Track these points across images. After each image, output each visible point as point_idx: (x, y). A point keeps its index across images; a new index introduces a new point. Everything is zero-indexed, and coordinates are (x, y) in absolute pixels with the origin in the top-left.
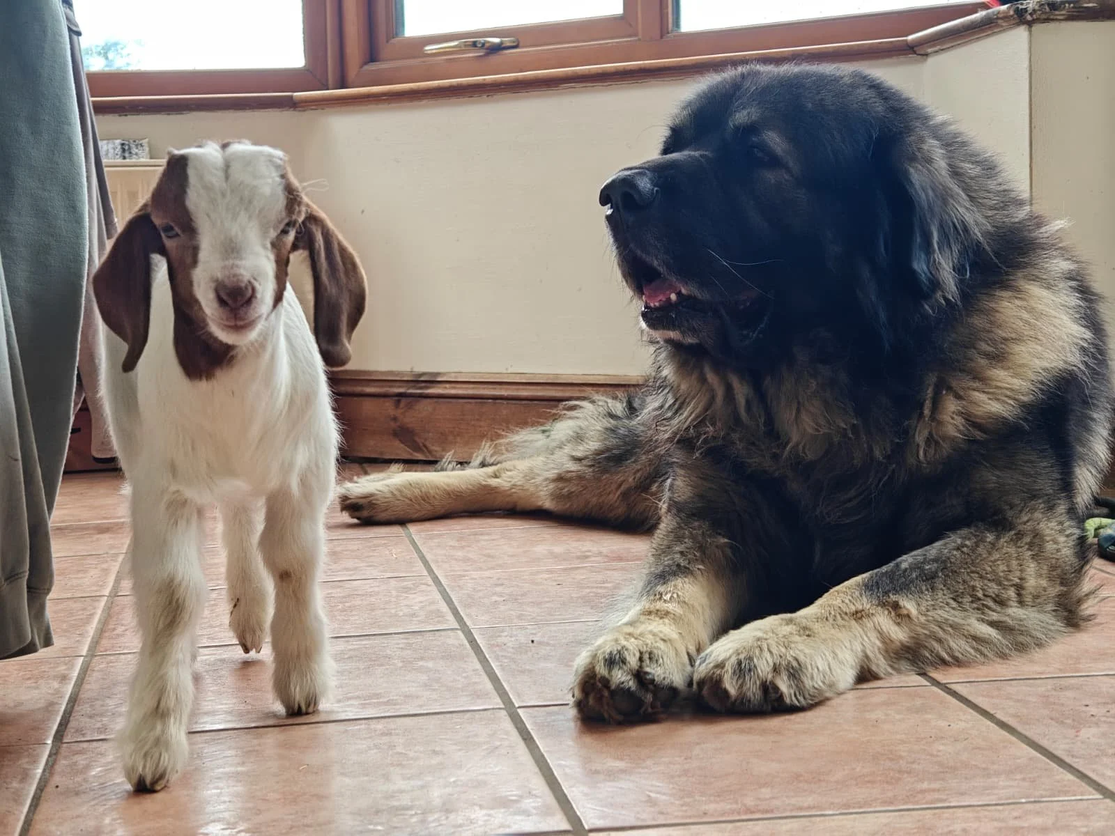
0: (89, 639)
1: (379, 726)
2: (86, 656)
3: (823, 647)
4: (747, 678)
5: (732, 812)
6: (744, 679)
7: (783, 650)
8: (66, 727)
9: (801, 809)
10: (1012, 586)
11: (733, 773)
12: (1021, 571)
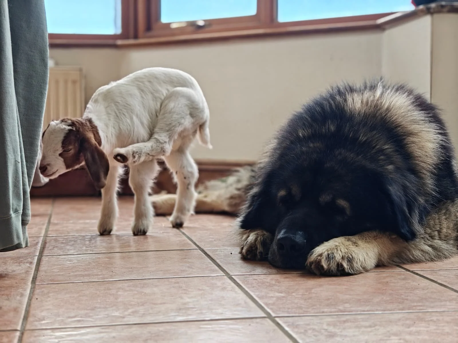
0: (39, 250)
1: (173, 280)
2: (38, 256)
3: (362, 251)
4: (332, 261)
5: (335, 312)
6: (330, 262)
7: (346, 250)
8: (36, 279)
9: (364, 311)
10: (436, 230)
11: (331, 299)
12: (440, 225)
